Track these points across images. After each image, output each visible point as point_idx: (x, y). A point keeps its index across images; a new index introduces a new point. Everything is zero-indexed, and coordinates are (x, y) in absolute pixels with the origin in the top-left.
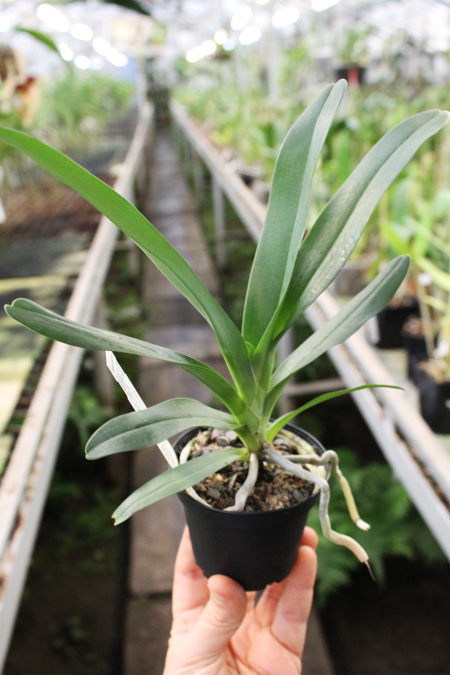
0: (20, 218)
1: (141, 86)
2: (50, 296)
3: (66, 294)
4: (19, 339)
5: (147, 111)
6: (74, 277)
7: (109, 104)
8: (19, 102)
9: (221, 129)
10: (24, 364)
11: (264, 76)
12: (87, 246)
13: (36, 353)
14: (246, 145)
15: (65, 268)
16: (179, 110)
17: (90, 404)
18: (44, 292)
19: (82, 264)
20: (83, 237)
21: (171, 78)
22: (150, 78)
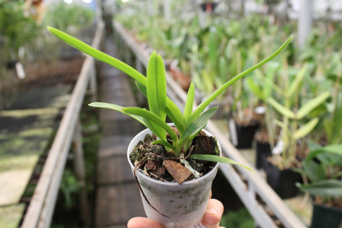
0: (33, 77)
1: (98, 12)
2: (49, 119)
3: (59, 118)
4: (31, 144)
5: (101, 25)
6: (63, 109)
7: (82, 20)
8: (34, 11)
9: (141, 33)
10: (33, 159)
11: (161, 8)
12: (71, 92)
13: (41, 152)
14: (155, 41)
15: (58, 104)
16: (117, 25)
17: (71, 180)
18: (46, 117)
19: (68, 102)
20: (68, 87)
21: (113, 9)
22: (103, 9)
